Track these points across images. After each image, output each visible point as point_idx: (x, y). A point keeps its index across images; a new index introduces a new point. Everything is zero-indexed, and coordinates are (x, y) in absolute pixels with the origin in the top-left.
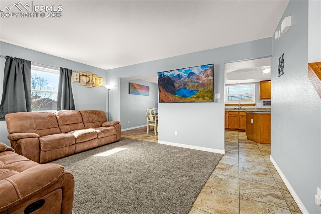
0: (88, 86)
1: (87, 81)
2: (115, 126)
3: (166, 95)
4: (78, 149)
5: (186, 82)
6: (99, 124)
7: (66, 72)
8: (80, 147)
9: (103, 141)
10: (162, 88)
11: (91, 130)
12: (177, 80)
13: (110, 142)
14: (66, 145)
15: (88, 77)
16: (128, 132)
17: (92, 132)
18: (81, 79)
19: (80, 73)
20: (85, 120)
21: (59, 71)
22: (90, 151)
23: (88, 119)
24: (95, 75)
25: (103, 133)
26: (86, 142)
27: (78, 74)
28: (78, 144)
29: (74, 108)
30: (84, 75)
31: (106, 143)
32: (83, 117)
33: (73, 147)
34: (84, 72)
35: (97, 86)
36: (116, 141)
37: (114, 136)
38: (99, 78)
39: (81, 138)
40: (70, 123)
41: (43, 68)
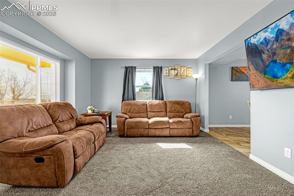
0: (177, 79)
1: (176, 73)
2: (192, 119)
3: (256, 76)
4: (150, 134)
5: (275, 49)
6: (181, 114)
7: (157, 69)
8: (152, 132)
9: (175, 132)
10: (251, 64)
11: (166, 119)
12: (264, 48)
13: (184, 135)
14: (141, 127)
15: (177, 70)
16: (226, 129)
17: (164, 121)
18: (170, 72)
19: (169, 67)
20: (168, 110)
21: (153, 70)
22: (161, 138)
23: (171, 109)
24: (184, 66)
25: (176, 124)
26: (158, 129)
27: (168, 69)
28: (151, 129)
29: (163, 99)
30: (173, 69)
31: (178, 135)
32: (167, 107)
33: (146, 131)
34: (173, 66)
35: (186, 77)
36: (191, 135)
37: (189, 130)
38: (188, 69)
39: (153, 125)
40: (155, 111)
41: (144, 70)
